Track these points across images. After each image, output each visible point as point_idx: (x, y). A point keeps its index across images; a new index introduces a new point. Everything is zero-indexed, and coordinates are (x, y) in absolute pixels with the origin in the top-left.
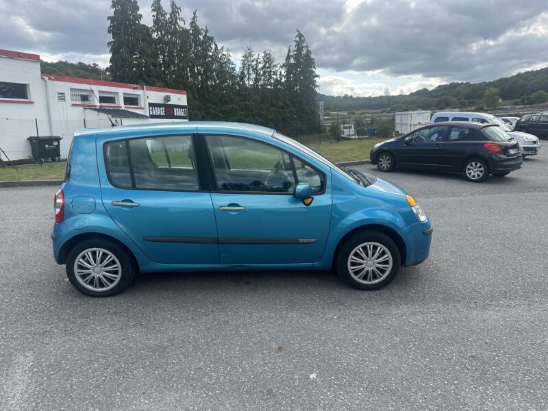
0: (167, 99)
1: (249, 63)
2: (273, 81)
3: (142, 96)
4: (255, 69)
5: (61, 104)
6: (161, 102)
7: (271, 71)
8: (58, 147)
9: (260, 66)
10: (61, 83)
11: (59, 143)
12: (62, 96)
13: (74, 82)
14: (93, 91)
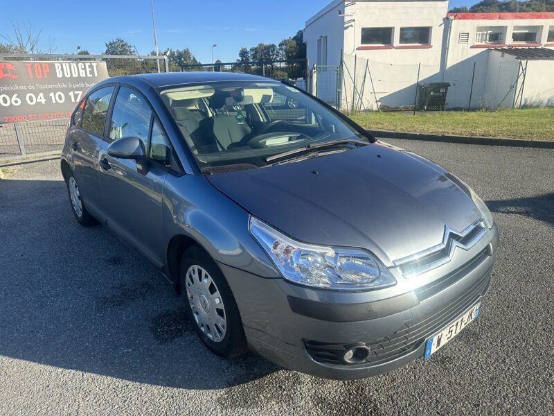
5: (463, 45)
8: (445, 94)
10: (468, 22)
11: (446, 91)
12: (465, 38)
13: (484, 18)
14: (506, 27)
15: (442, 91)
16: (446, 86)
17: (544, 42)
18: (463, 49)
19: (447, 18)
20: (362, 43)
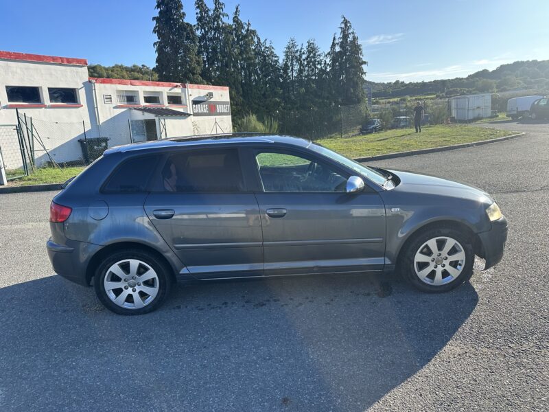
0: (210, 95)
1: (293, 54)
2: (317, 71)
4: (299, 60)
5: (108, 105)
8: (106, 147)
9: (304, 57)
10: (108, 86)
11: (107, 144)
12: (108, 98)
13: (119, 84)
14: (138, 91)
15: (103, 144)
16: (106, 140)
17: (165, 104)
18: (110, 109)
19: (90, 81)
20: (9, 101)
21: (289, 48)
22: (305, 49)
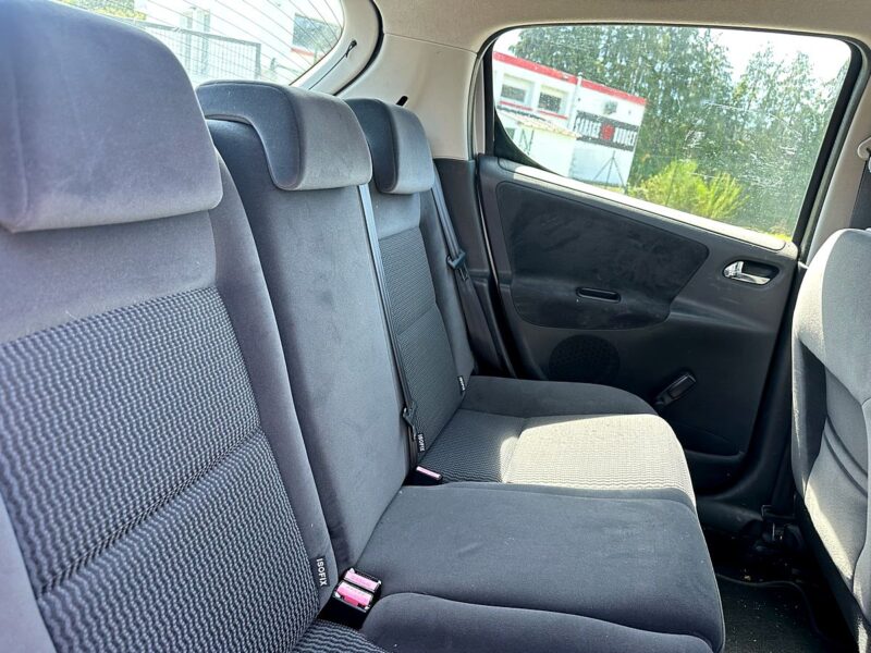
0: (611, 108)
1: (762, 68)
2: (798, 109)
3: (570, 97)
4: (770, 83)
6: (599, 112)
7: (801, 89)
9: (782, 78)
20: (294, 41)
21: (758, 56)
22: (787, 64)
